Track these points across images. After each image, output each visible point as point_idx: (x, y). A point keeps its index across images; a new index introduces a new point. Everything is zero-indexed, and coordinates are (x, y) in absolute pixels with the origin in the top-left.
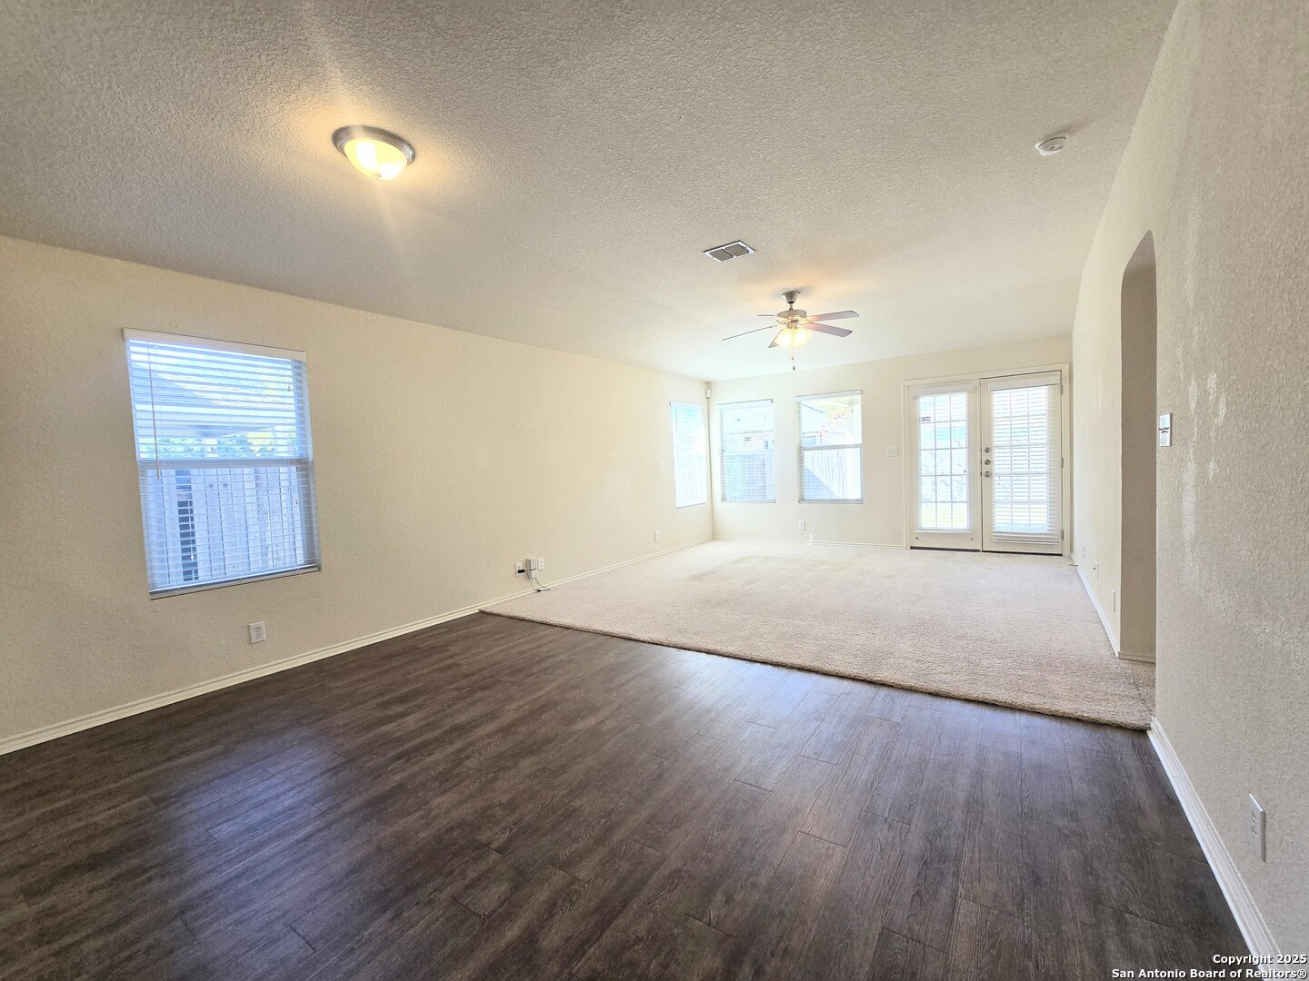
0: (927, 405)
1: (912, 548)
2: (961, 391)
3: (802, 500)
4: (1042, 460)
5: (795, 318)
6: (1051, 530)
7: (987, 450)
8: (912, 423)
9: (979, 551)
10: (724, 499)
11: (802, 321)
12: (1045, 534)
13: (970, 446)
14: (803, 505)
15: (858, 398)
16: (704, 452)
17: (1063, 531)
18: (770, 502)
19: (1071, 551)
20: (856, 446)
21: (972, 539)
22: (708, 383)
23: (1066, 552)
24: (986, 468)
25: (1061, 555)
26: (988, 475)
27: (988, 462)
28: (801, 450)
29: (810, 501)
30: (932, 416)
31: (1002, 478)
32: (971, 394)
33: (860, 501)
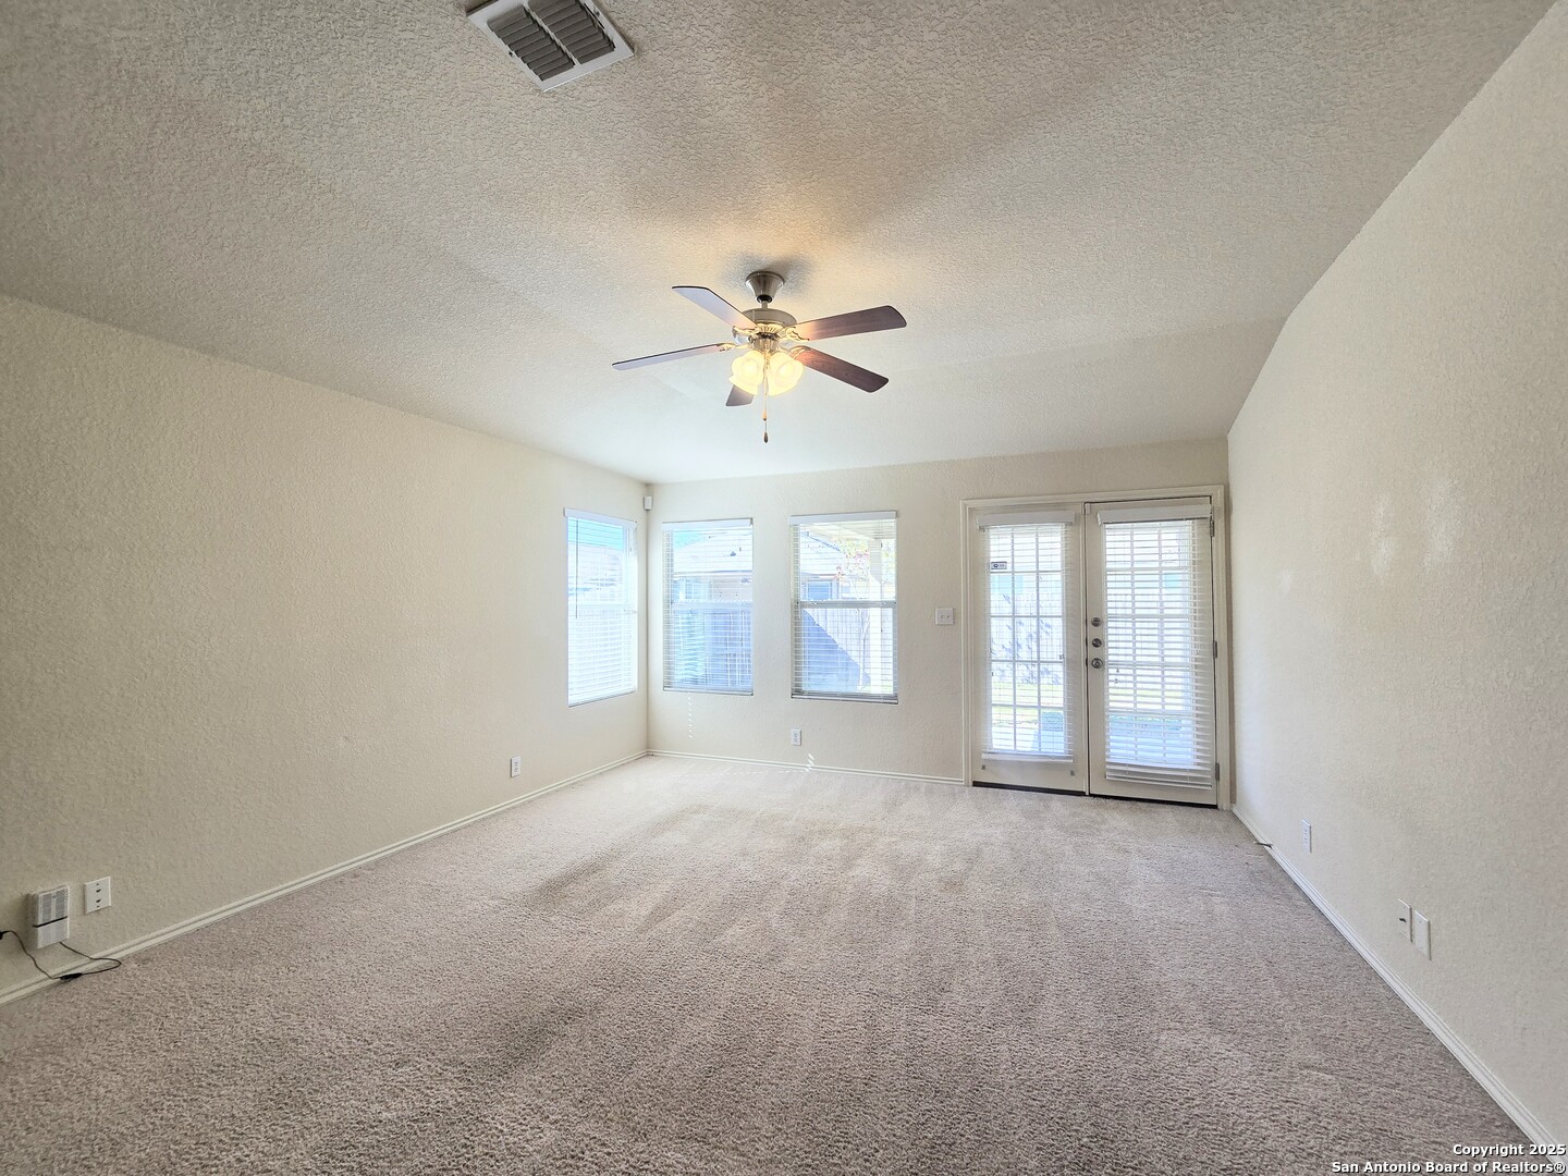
0: (999, 544)
1: (976, 784)
2: (1056, 521)
3: (797, 692)
4: (1180, 644)
5: (775, 327)
6: (1198, 764)
7: (1096, 622)
8: (978, 568)
9: (1081, 794)
10: (668, 685)
11: (786, 336)
12: (1191, 771)
13: (1069, 616)
14: (801, 702)
15: (891, 524)
16: (634, 600)
17: (1217, 766)
18: (744, 693)
19: (1233, 799)
20: (884, 605)
21: (1072, 773)
22: (648, 487)
23: (1224, 804)
24: (1094, 653)
25: (1214, 807)
26: (1098, 664)
27: (1097, 643)
28: (797, 606)
29: (810, 694)
30: (1009, 560)
31: (1121, 671)
32: (1069, 528)
33: (891, 700)
